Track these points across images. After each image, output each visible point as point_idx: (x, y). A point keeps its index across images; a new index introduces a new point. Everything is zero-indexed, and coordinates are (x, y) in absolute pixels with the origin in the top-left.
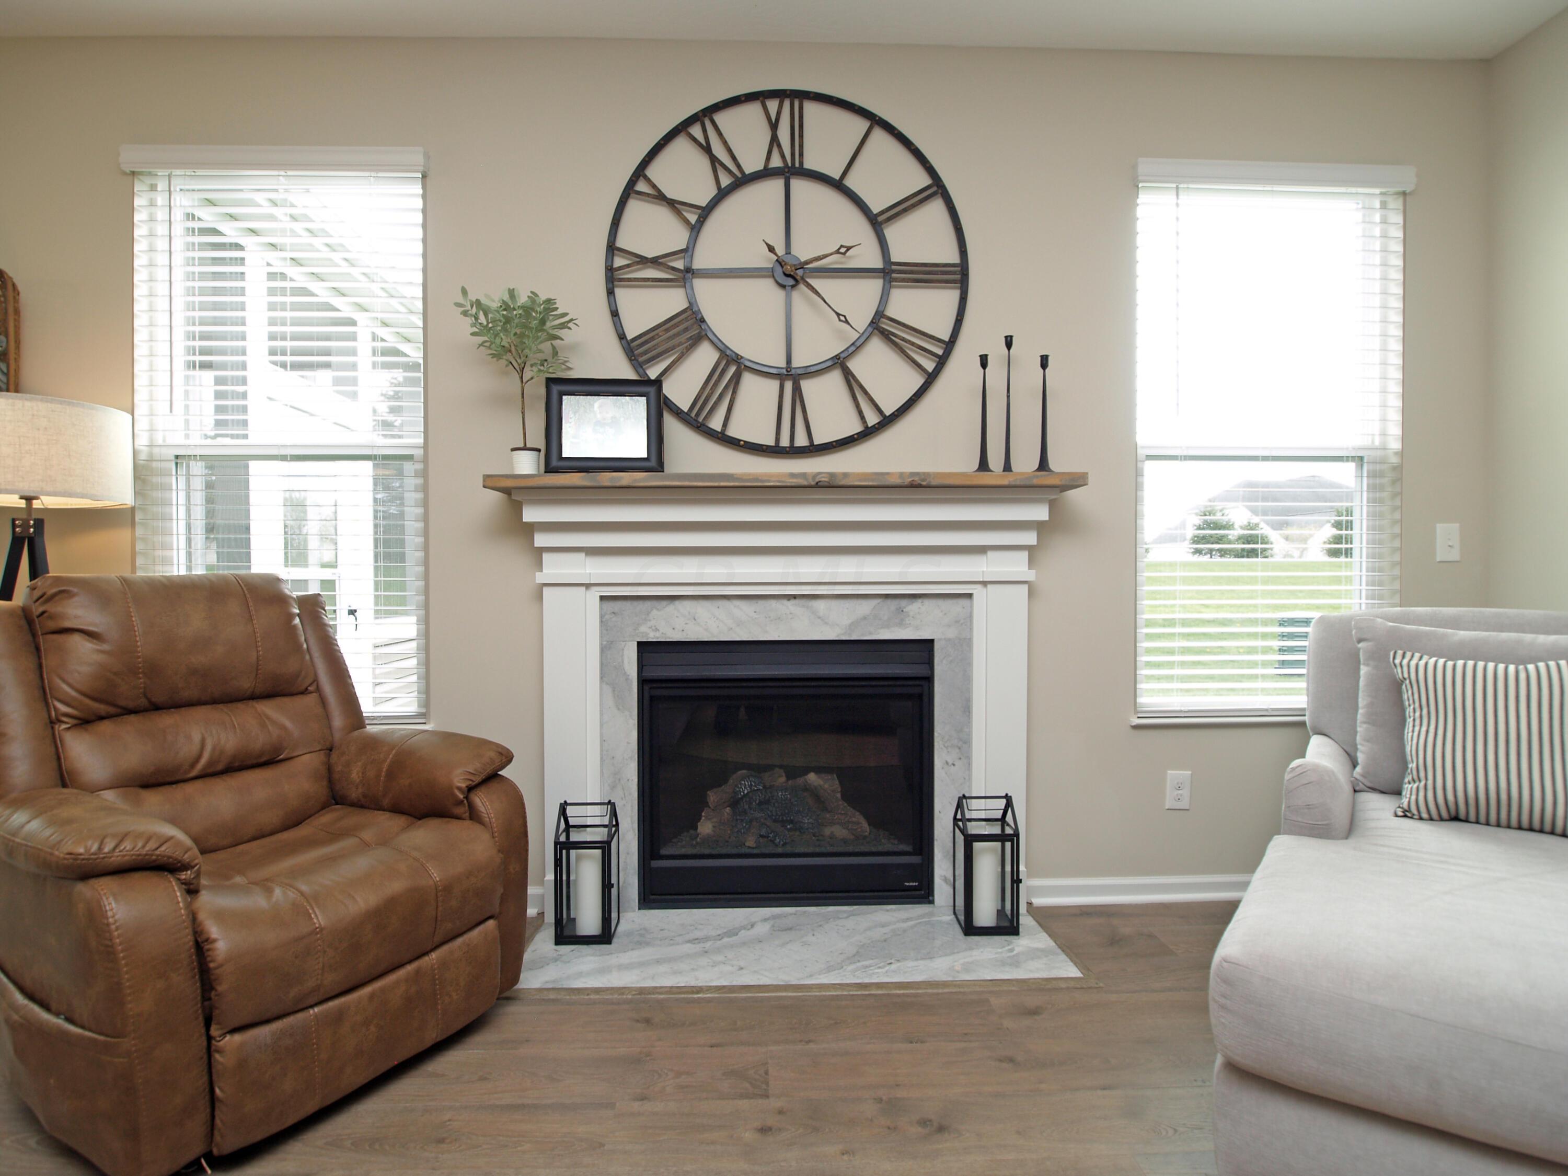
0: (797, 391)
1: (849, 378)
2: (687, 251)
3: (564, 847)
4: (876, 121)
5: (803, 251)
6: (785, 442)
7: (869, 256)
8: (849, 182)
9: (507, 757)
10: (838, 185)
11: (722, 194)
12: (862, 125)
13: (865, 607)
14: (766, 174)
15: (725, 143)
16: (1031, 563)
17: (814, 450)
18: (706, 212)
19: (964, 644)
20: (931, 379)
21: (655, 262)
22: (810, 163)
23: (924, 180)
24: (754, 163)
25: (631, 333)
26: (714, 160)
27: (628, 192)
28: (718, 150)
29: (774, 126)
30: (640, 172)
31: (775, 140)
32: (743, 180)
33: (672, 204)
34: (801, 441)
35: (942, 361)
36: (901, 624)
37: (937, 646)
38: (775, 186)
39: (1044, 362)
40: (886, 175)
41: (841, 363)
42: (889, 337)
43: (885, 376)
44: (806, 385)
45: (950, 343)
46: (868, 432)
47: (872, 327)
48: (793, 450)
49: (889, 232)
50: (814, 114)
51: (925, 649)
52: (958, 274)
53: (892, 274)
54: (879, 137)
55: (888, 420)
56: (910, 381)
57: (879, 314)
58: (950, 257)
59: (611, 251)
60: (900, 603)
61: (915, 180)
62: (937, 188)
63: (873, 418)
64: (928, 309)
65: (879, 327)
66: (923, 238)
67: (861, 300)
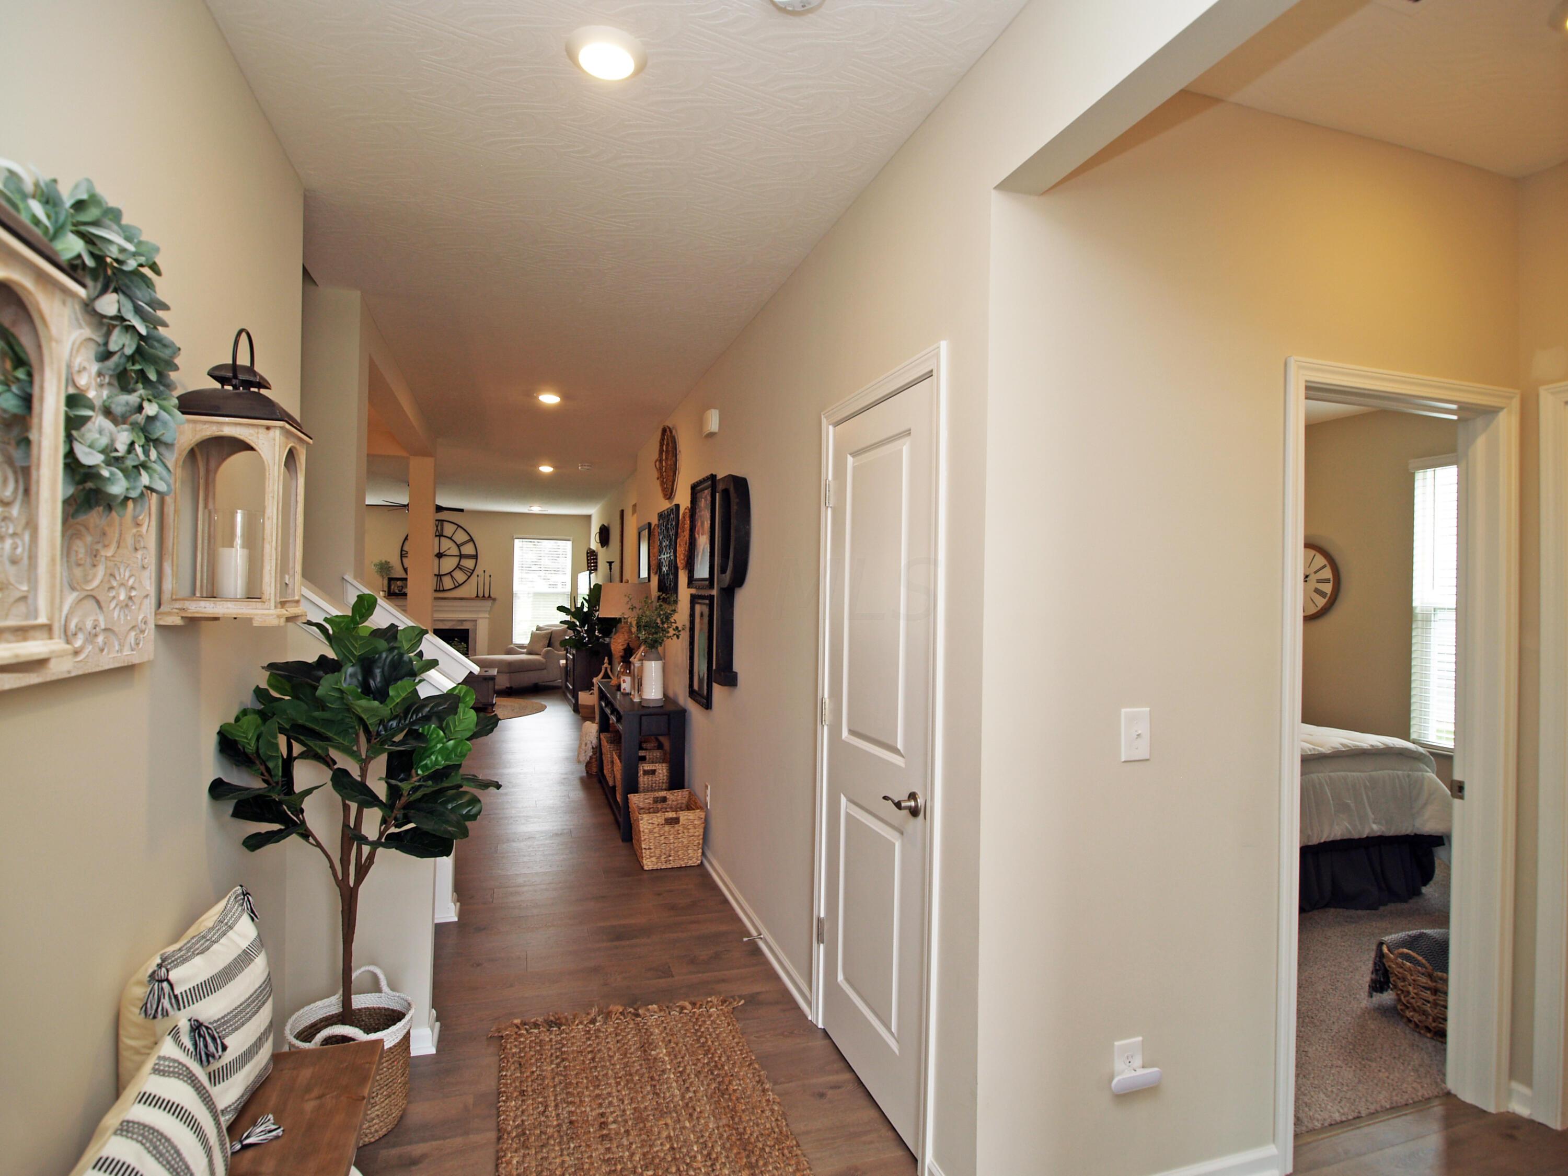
0: (441, 579)
1: (452, 576)
4: (459, 526)
5: (442, 551)
6: (438, 589)
7: (456, 552)
8: (453, 538)
10: (451, 538)
12: (456, 527)
13: (454, 623)
14: (435, 536)
16: (489, 614)
17: (444, 591)
19: (475, 630)
20: (469, 577)
22: (444, 534)
23: (469, 538)
25: (405, 567)
27: (405, 539)
29: (437, 527)
30: (408, 535)
31: (437, 529)
34: (441, 589)
35: (472, 574)
36: (462, 626)
37: (470, 630)
38: (437, 539)
39: (490, 576)
40: (461, 537)
41: (450, 573)
42: (460, 569)
43: (460, 576)
44: (443, 578)
45: (473, 570)
46: (456, 587)
47: (457, 567)
48: (440, 591)
49: (462, 548)
50: (446, 524)
51: (467, 631)
52: (475, 557)
53: (461, 556)
54: (460, 530)
55: (460, 585)
56: (465, 578)
57: (458, 564)
58: (474, 553)
59: (402, 550)
60: (462, 621)
61: (467, 538)
62: (472, 540)
63: (457, 585)
64: (469, 563)
65: (458, 567)
66: (468, 549)
67: (455, 561)
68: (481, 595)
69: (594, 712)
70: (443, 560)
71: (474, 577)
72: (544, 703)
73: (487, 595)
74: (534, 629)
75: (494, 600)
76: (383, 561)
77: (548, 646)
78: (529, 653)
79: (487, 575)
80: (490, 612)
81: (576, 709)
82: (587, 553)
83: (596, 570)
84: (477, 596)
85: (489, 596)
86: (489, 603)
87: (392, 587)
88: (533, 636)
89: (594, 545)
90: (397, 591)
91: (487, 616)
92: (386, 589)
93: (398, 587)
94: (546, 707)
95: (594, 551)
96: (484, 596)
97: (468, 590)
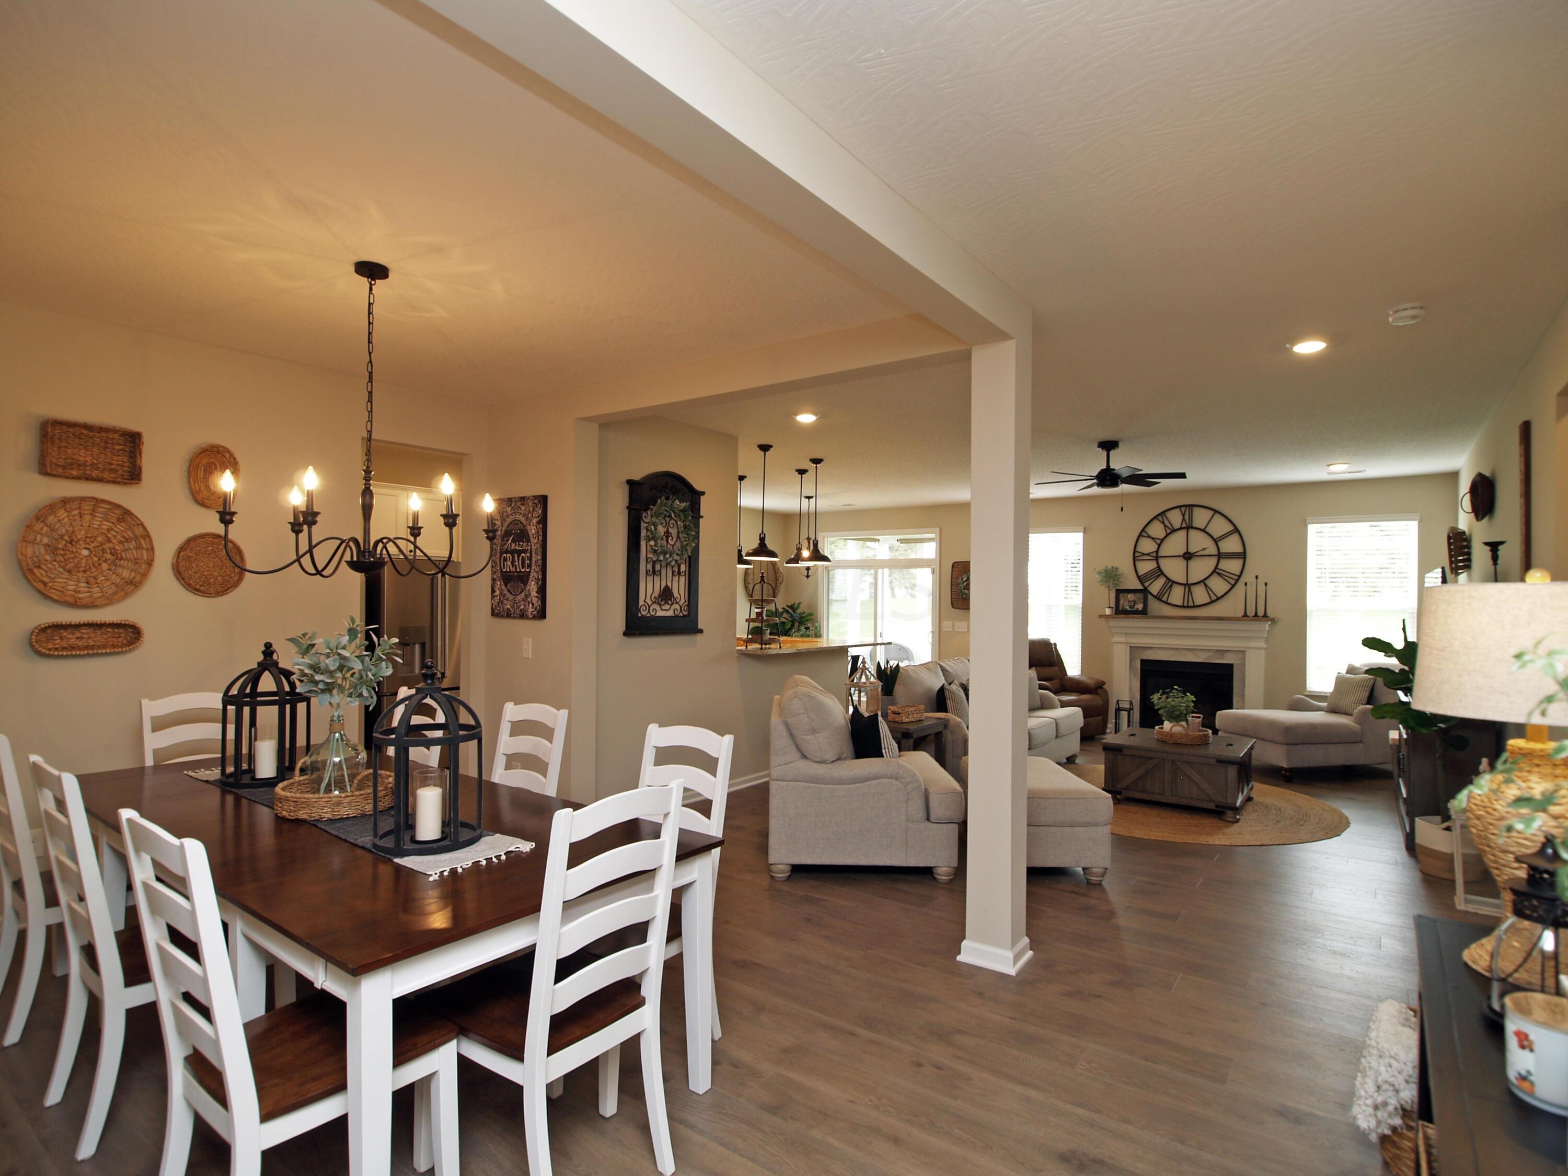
0: (1189, 590)
1: (1206, 585)
2: (1157, 552)
3: (1118, 710)
4: (1216, 511)
5: (1192, 550)
6: (1186, 604)
7: (1213, 551)
8: (1207, 530)
9: (1104, 683)
10: (1203, 531)
11: (1167, 535)
12: (1212, 513)
13: (1211, 654)
14: (1181, 528)
15: (1169, 521)
16: (1266, 643)
17: (1194, 607)
18: (1162, 540)
19: (1243, 665)
20: (1233, 586)
21: (1148, 554)
22: (1195, 525)
23: (1231, 528)
24: (1177, 526)
25: (1140, 574)
26: (1165, 526)
27: (1140, 535)
28: (1167, 523)
29: (1183, 515)
30: (1143, 530)
31: (1184, 519)
32: (1174, 531)
33: (1153, 538)
34: (1191, 604)
35: (1237, 581)
36: (1223, 659)
37: (1234, 666)
38: (1183, 532)
39: (1266, 584)
40: (1219, 527)
41: (1203, 581)
42: (1219, 574)
43: (1218, 585)
44: (1193, 588)
45: (1239, 576)
46: (1212, 602)
47: (1214, 571)
48: (1188, 607)
49: (1220, 544)
50: (1196, 511)
51: (1230, 666)
52: (1243, 556)
53: (1220, 556)
54: (1217, 516)
55: (1218, 599)
56: (1226, 587)
57: (1216, 568)
58: (1240, 550)
59: (1135, 552)
60: (1222, 652)
61: (1229, 528)
62: (1236, 530)
63: (1214, 598)
64: (1233, 566)
65: (1216, 571)
66: (1231, 545)
67: (1210, 564)
68: (1251, 613)
69: (1452, 870)
70: (1193, 563)
71: (1240, 585)
72: (1348, 811)
73: (1261, 613)
74: (1344, 671)
75: (1273, 621)
76: (1110, 567)
77: (1368, 703)
78: (1333, 710)
79: (1261, 582)
80: (1267, 640)
81: (1411, 846)
82: (1449, 538)
83: (1468, 567)
84: (1245, 615)
85: (1265, 615)
86: (1267, 626)
87: (1121, 602)
88: (1340, 681)
89: (1465, 521)
90: (1127, 608)
91: (1262, 644)
92: (1113, 605)
93: (1129, 601)
94: (1347, 824)
95: (1464, 533)
96: (1256, 615)
97: (1232, 606)
